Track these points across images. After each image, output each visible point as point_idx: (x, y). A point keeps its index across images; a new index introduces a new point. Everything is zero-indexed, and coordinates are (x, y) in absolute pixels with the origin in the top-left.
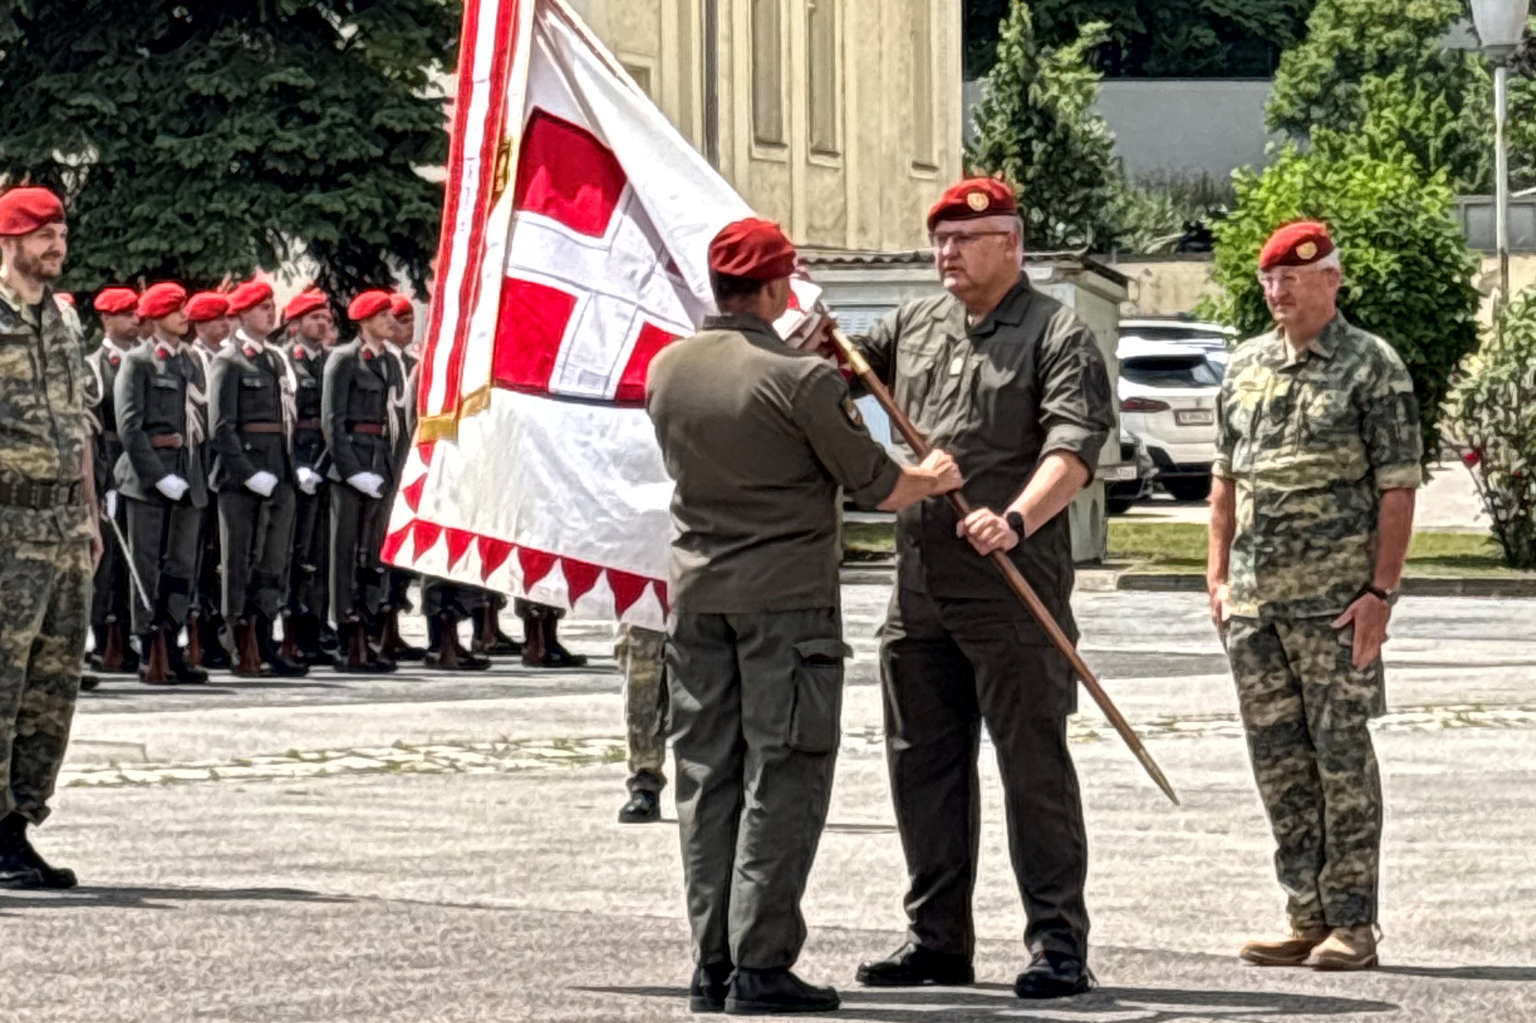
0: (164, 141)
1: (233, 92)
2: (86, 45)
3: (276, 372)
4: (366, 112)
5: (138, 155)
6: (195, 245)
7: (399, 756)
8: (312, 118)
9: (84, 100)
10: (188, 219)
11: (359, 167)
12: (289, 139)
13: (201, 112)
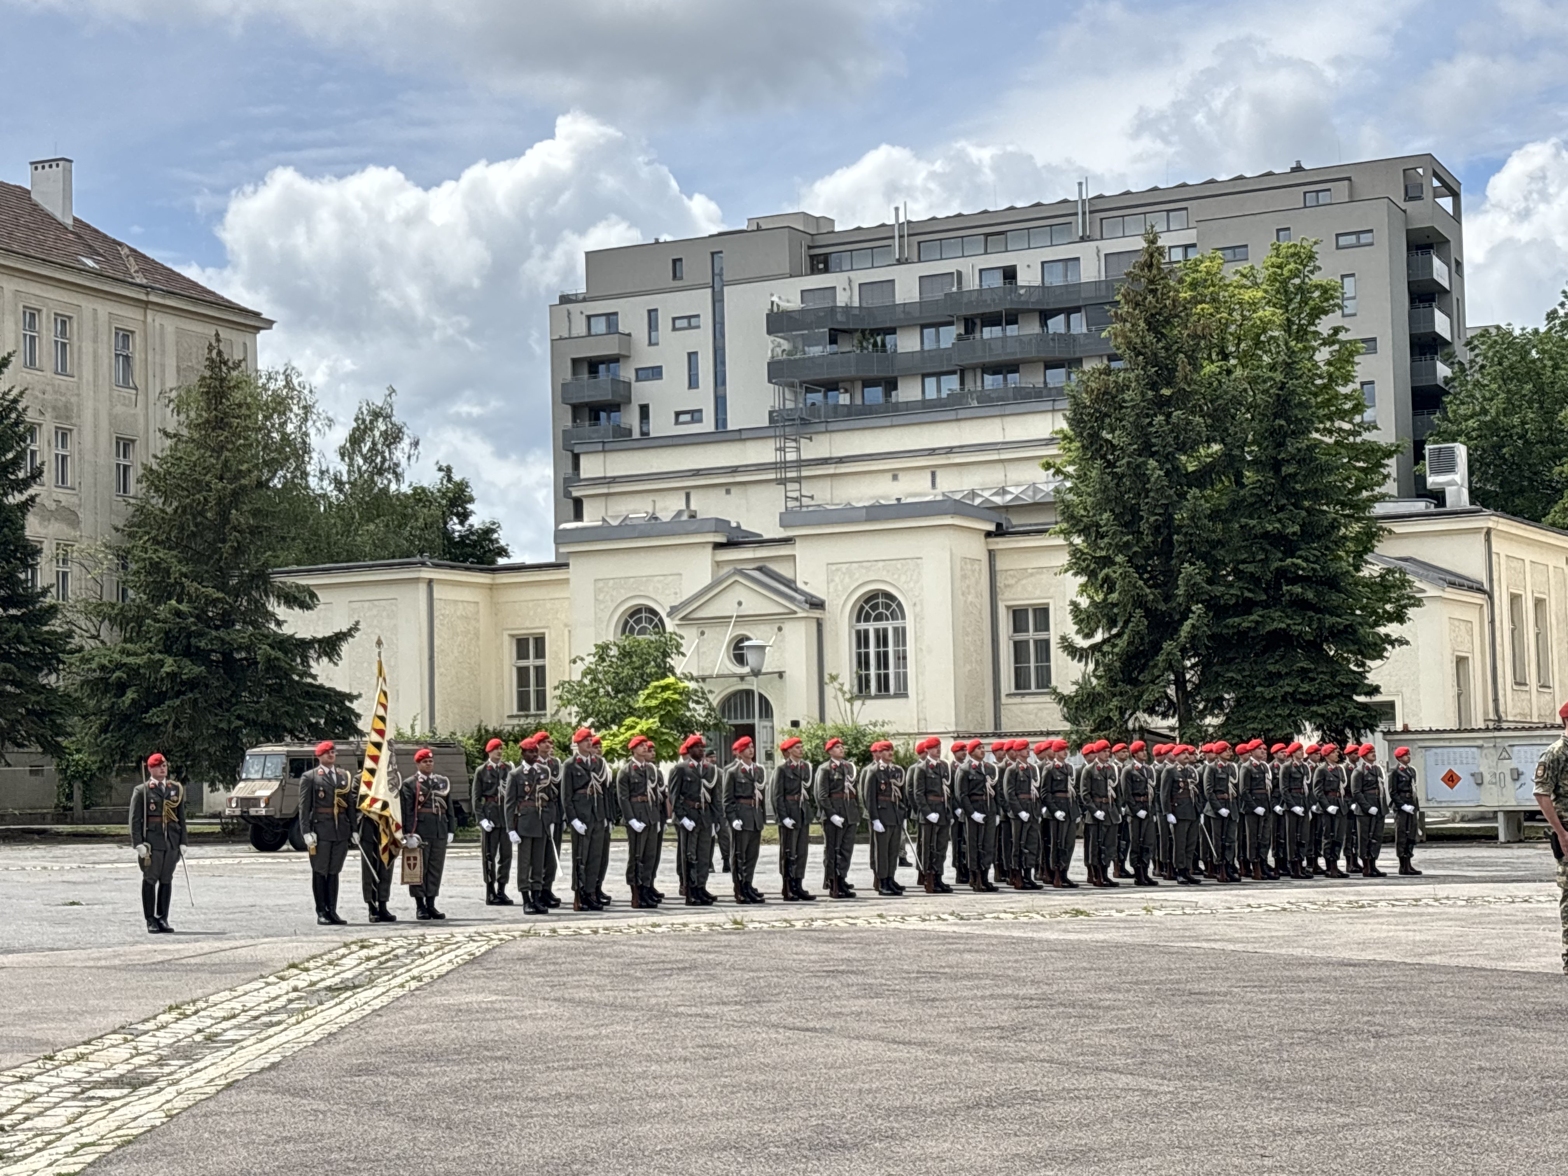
0: (1258, 689)
1: (1284, 671)
2: (1231, 655)
3: (1264, 772)
4: (1333, 676)
5: (1250, 694)
6: (1271, 726)
7: (1287, 906)
8: (1314, 679)
9: (1230, 674)
10: (1268, 716)
11: (1331, 697)
12: (1305, 687)
13: (1272, 678)
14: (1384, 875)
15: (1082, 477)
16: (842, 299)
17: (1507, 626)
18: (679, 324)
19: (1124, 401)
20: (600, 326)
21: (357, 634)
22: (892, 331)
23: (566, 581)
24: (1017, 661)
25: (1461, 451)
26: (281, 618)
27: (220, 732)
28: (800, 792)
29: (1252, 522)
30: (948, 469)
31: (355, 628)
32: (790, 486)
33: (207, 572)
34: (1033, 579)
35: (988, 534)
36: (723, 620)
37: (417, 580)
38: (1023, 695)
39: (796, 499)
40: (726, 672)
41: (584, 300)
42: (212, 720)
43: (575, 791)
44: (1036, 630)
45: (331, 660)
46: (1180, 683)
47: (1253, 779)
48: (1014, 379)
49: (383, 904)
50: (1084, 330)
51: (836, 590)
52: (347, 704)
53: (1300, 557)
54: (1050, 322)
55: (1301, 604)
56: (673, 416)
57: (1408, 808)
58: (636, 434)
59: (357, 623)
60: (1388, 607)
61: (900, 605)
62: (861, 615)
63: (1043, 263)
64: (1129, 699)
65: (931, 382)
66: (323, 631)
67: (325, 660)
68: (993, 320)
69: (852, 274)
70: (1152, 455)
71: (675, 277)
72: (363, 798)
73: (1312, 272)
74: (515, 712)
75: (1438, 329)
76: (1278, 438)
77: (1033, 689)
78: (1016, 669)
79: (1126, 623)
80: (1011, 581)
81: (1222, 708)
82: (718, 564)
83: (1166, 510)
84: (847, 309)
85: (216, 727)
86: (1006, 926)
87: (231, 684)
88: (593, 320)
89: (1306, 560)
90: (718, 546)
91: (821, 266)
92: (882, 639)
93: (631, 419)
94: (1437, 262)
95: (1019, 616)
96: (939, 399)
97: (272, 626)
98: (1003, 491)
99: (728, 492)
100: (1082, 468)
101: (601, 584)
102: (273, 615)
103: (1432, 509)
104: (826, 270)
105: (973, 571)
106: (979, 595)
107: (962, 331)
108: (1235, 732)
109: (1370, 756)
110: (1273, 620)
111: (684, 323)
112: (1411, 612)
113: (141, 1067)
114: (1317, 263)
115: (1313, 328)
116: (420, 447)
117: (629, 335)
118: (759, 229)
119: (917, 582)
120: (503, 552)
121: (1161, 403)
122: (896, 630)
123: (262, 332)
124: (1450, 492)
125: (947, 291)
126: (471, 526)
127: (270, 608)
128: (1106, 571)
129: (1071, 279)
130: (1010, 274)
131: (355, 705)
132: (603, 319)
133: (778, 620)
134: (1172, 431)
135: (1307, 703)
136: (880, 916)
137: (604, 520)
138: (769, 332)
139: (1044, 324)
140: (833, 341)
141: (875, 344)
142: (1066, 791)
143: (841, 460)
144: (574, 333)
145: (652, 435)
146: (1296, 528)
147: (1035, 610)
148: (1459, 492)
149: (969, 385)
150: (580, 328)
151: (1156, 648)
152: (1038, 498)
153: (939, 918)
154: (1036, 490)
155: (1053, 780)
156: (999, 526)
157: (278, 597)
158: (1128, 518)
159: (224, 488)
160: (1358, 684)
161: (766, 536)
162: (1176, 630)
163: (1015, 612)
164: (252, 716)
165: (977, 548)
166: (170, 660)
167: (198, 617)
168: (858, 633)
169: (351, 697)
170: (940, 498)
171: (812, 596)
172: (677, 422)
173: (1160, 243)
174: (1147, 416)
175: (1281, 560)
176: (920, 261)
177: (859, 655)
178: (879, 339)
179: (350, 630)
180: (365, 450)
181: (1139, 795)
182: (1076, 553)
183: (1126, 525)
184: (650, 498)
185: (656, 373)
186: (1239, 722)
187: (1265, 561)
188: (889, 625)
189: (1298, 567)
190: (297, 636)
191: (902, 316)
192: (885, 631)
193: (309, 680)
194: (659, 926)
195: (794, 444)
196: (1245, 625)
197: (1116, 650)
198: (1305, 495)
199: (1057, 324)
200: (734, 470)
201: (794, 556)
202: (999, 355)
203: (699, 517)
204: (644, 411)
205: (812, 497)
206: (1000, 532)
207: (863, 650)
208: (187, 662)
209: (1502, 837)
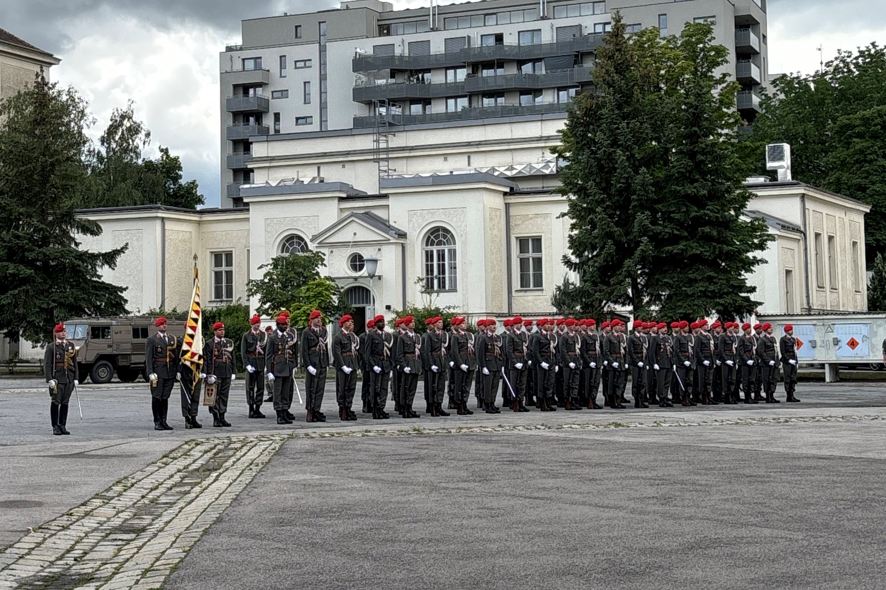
0: (684, 289)
1: (699, 278)
2: (666, 268)
4: (728, 281)
5: (678, 292)
6: (691, 312)
7: (739, 421)
8: (716, 283)
9: (666, 280)
10: (689, 306)
11: (727, 294)
12: (712, 288)
13: (692, 282)
14: (778, 402)
15: (574, 160)
16: (398, 51)
17: (813, 252)
18: (299, 65)
19: (602, 115)
20: (250, 65)
21: (126, 251)
22: (428, 71)
23: (248, 219)
24: (521, 270)
25: (787, 148)
26: (78, 241)
27: (42, 310)
28: (441, 350)
29: (679, 188)
30: (479, 155)
31: (126, 247)
32: (382, 163)
33: (34, 212)
34: (531, 221)
35: (505, 194)
36: (345, 244)
37: (157, 218)
38: (526, 291)
39: (385, 171)
40: (346, 276)
41: (241, 49)
42: (37, 302)
43: (309, 348)
44: (534, 252)
45: (110, 267)
46: (635, 286)
47: (702, 343)
48: (501, 101)
49: (194, 418)
50: (544, 72)
51: (413, 227)
52: (119, 293)
53: (708, 210)
54: (523, 67)
55: (707, 238)
56: (295, 120)
57: (792, 362)
58: (272, 132)
59: (127, 244)
60: (756, 241)
61: (452, 236)
62: (429, 241)
63: (519, 32)
64: (605, 294)
65: (451, 102)
66: (106, 249)
67: (106, 267)
68: (489, 65)
69: (404, 37)
70: (619, 146)
71: (296, 36)
72: (186, 352)
73: (710, 40)
74: (213, 299)
75: (753, 76)
76: (693, 138)
77: (532, 287)
78: (521, 275)
79: (602, 248)
80: (519, 222)
81: (660, 300)
82: (342, 210)
83: (627, 180)
84: (401, 57)
85: (39, 307)
86: (578, 433)
87: (49, 281)
88: (246, 61)
89: (712, 211)
90: (341, 199)
91: (385, 32)
92: (441, 256)
93: (268, 121)
94: (752, 35)
95: (523, 242)
96: (456, 112)
97: (73, 246)
98: (511, 168)
99: (344, 166)
100: (576, 155)
101: (269, 221)
102: (73, 239)
103: (768, 182)
104: (388, 34)
105: (496, 216)
106: (500, 230)
107: (470, 72)
108: (670, 315)
109: (769, 330)
110: (693, 248)
111: (302, 64)
112: (769, 243)
113: (126, 520)
114: (713, 35)
115: (710, 74)
116: (151, 137)
117: (268, 71)
118: (348, 8)
119: (463, 222)
120: (200, 201)
121: (625, 117)
122: (449, 250)
123: (53, 66)
124: (780, 171)
125: (462, 47)
126: (181, 185)
127: (72, 235)
128: (591, 216)
129: (536, 42)
130: (499, 38)
131: (124, 294)
132: (253, 61)
133: (378, 244)
134: (630, 133)
135: (714, 297)
136: (500, 426)
137: (267, 182)
138: (354, 71)
139: (519, 69)
140: (392, 76)
141: (418, 79)
142: (595, 350)
143: (412, 149)
144: (235, 69)
145: (281, 132)
146: (705, 192)
147: (533, 240)
148: (786, 172)
149: (474, 104)
150: (238, 66)
151: (620, 265)
152: (532, 172)
153: (536, 428)
154: (532, 168)
155: (587, 343)
156: (512, 189)
157: (78, 228)
158: (603, 185)
159: (46, 161)
160: (742, 287)
161: (369, 193)
162: (633, 254)
163: (520, 240)
164: (62, 300)
165: (498, 202)
166: (11, 266)
167: (29, 239)
168: (427, 252)
169: (122, 289)
170: (473, 172)
171: (399, 230)
172: (297, 124)
173: (622, 22)
174: (616, 123)
175: (696, 212)
176: (445, 30)
177: (427, 266)
178: (420, 75)
179: (122, 248)
180: (117, 138)
181: (638, 353)
182: (573, 205)
183: (602, 189)
184: (296, 170)
185: (284, 94)
186: (672, 309)
187: (687, 212)
188: (446, 248)
189: (706, 215)
190: (90, 252)
191: (435, 62)
192: (443, 251)
193: (95, 279)
194: (370, 432)
195: (384, 138)
196: (675, 251)
197: (596, 264)
198: (710, 172)
199: (527, 68)
200: (348, 153)
201: (388, 206)
202: (492, 86)
203: (325, 181)
204: (277, 117)
205: (395, 170)
206: (513, 192)
207: (429, 263)
208: (22, 267)
209: (828, 379)
